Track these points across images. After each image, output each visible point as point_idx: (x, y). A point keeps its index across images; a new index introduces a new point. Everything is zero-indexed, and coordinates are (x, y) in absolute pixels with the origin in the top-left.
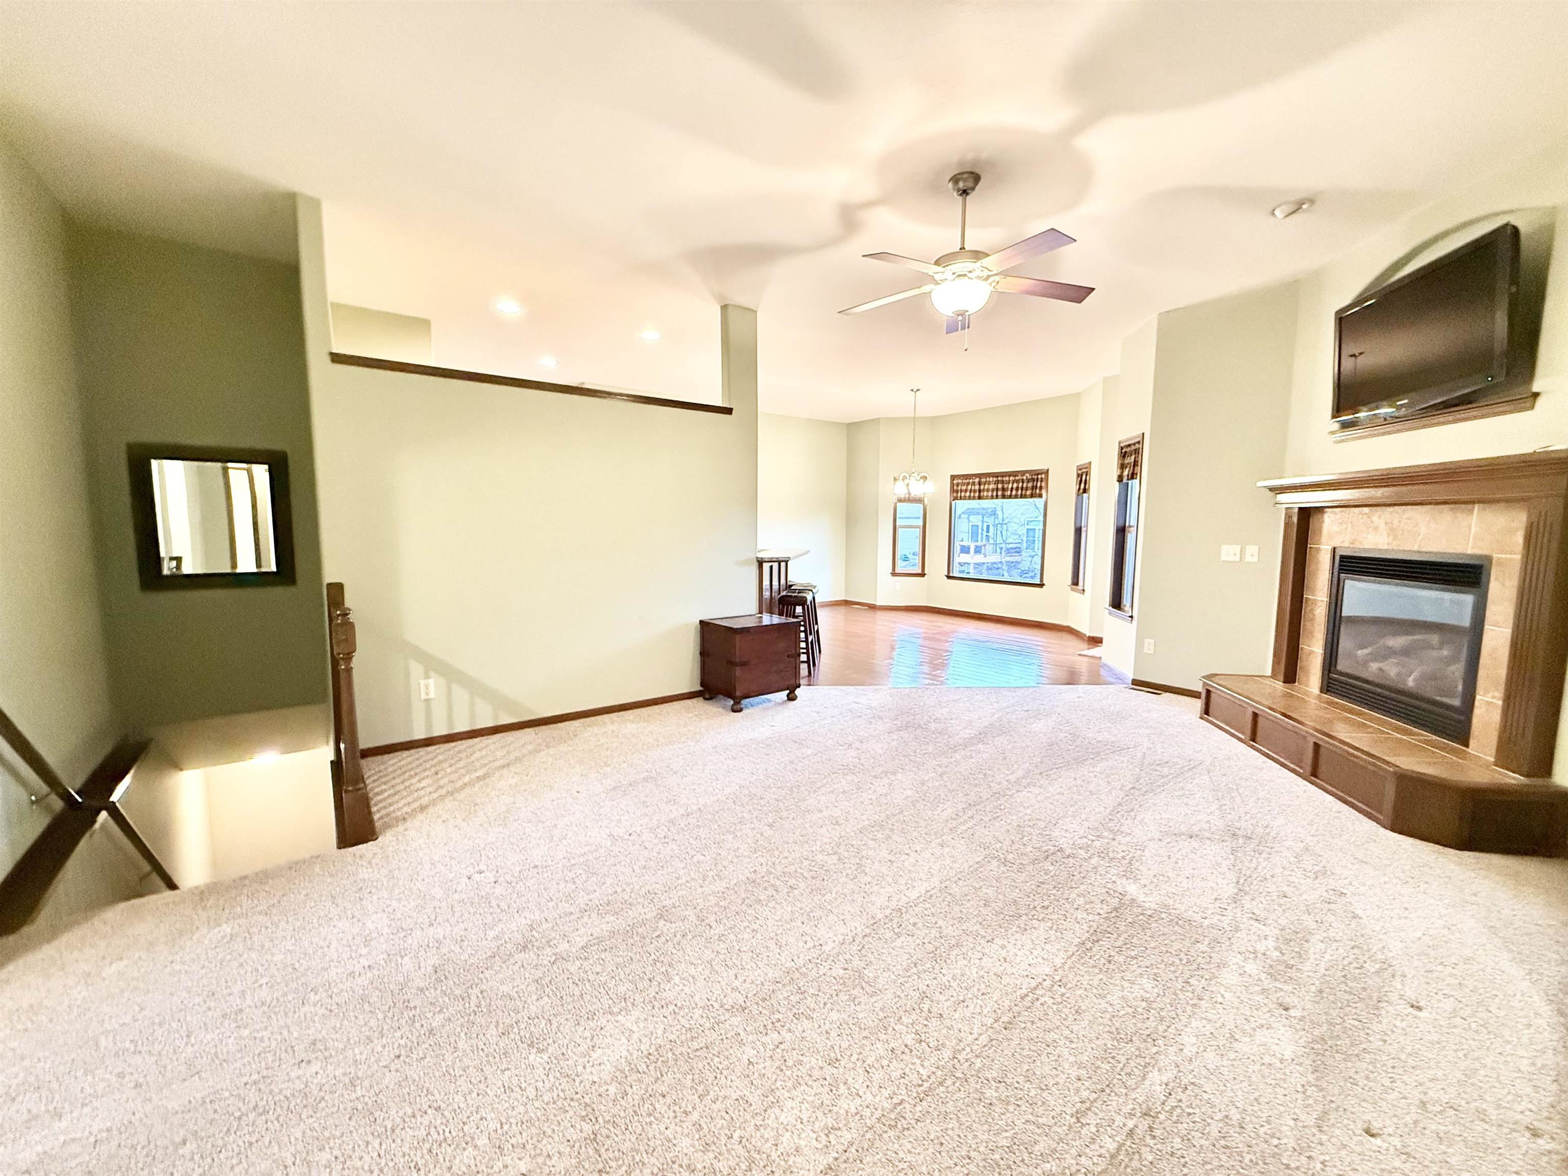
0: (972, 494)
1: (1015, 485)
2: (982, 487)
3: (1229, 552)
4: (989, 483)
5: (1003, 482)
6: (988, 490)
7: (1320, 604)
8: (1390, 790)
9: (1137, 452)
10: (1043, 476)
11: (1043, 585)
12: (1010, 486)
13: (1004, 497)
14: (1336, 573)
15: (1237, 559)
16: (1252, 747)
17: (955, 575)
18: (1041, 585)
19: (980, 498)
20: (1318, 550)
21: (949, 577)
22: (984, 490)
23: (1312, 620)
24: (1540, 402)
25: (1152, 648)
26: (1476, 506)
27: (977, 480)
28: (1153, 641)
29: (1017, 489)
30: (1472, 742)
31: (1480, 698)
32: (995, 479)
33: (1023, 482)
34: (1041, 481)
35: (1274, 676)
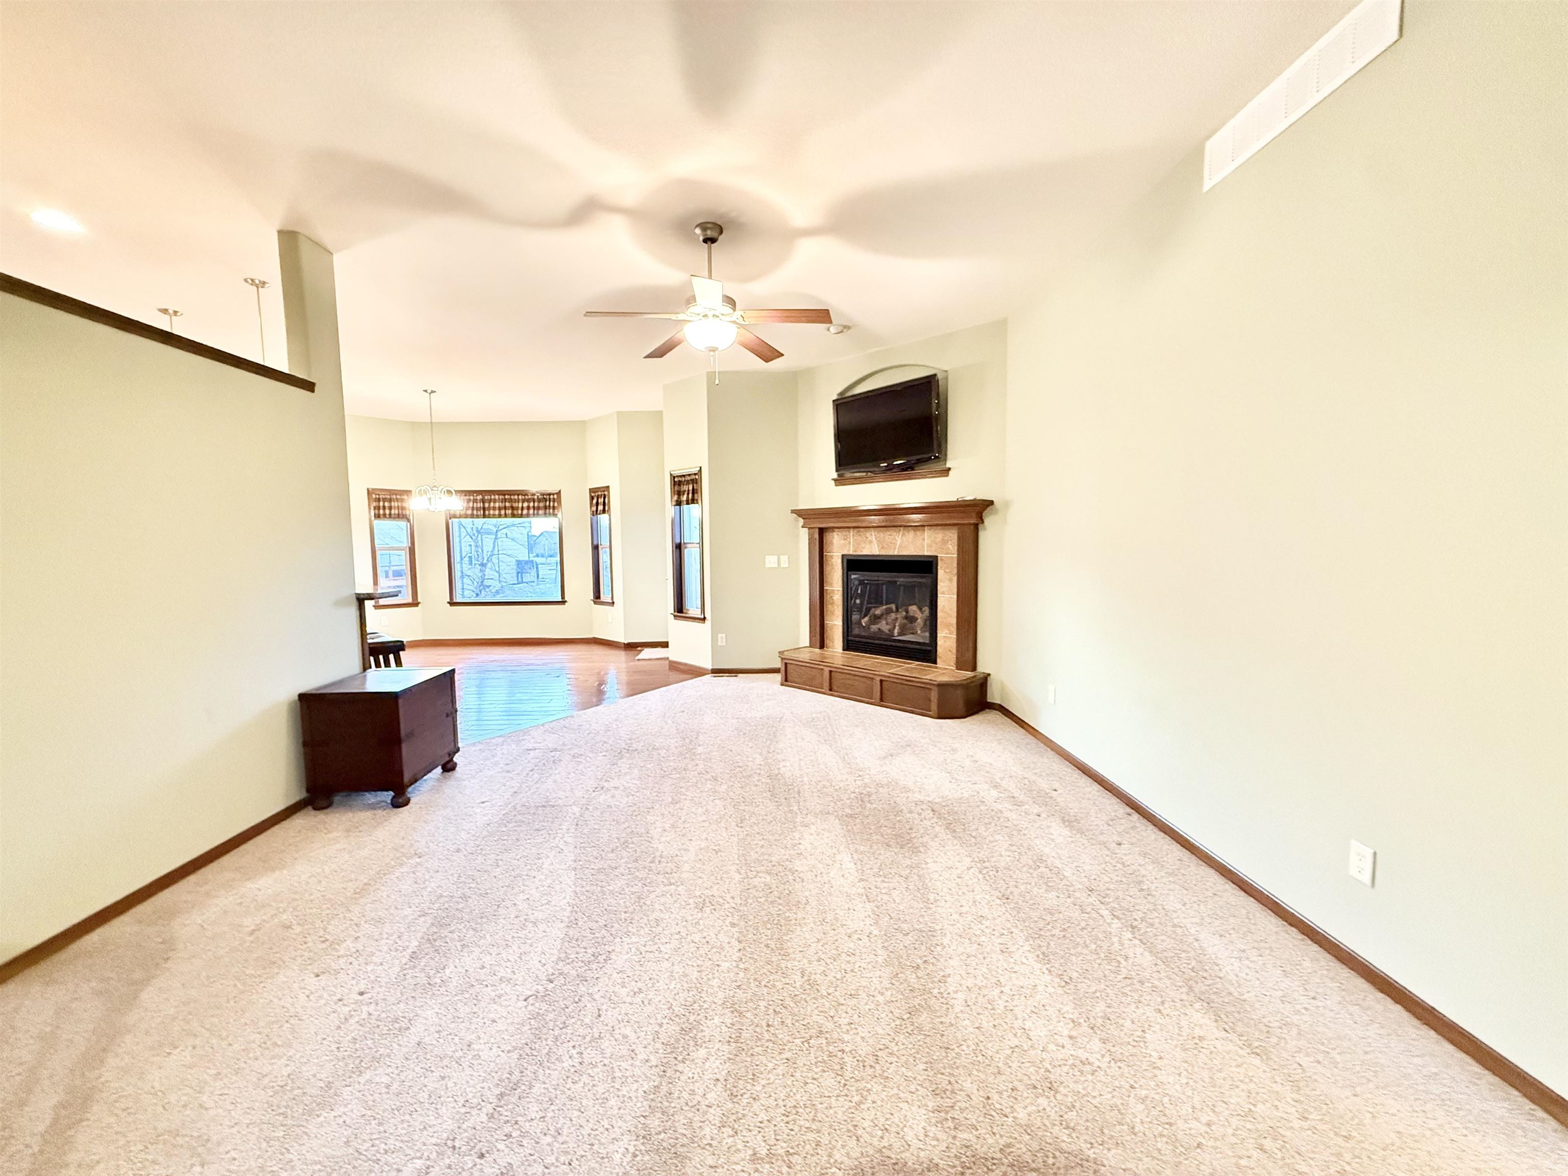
0: (475, 512)
1: (526, 505)
2: (487, 505)
3: (771, 561)
4: (495, 501)
5: (511, 501)
6: (494, 508)
7: (836, 592)
8: (934, 695)
9: (694, 481)
10: (555, 496)
11: (566, 602)
12: (520, 505)
13: (513, 516)
14: (845, 571)
15: (776, 566)
16: (832, 695)
17: (458, 601)
18: (563, 602)
19: (484, 516)
20: (832, 557)
21: (452, 603)
22: (489, 508)
23: (833, 604)
24: (951, 473)
25: (724, 640)
26: (926, 528)
27: (479, 497)
28: (724, 635)
29: (528, 508)
30: (938, 661)
31: (941, 634)
32: (501, 497)
33: (534, 502)
34: (554, 501)
35: (812, 645)
